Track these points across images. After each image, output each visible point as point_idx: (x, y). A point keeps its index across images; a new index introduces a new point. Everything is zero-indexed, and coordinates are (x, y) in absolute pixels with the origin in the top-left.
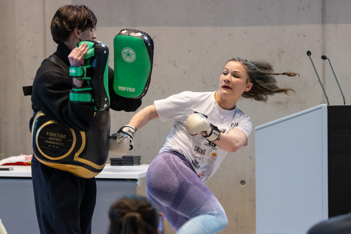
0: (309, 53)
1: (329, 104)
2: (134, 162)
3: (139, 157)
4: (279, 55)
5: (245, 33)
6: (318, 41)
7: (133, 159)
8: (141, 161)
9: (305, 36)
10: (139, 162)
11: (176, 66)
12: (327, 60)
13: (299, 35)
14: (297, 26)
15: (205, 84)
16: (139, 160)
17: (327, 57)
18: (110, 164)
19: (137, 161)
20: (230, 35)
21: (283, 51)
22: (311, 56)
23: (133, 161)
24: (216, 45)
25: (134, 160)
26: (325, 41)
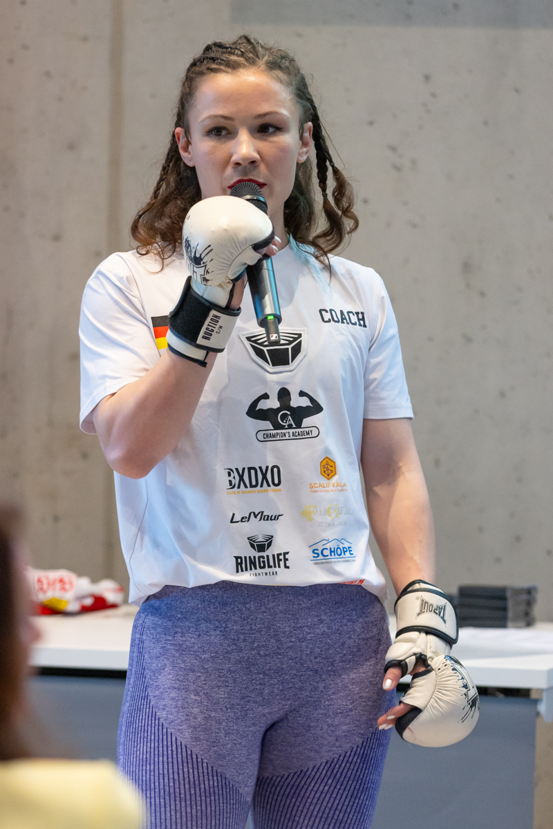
2: (510, 614)
3: (529, 591)
7: (504, 598)
8: (537, 610)
10: (527, 614)
16: (529, 604)
19: (522, 608)
23: (505, 609)
25: (510, 603)
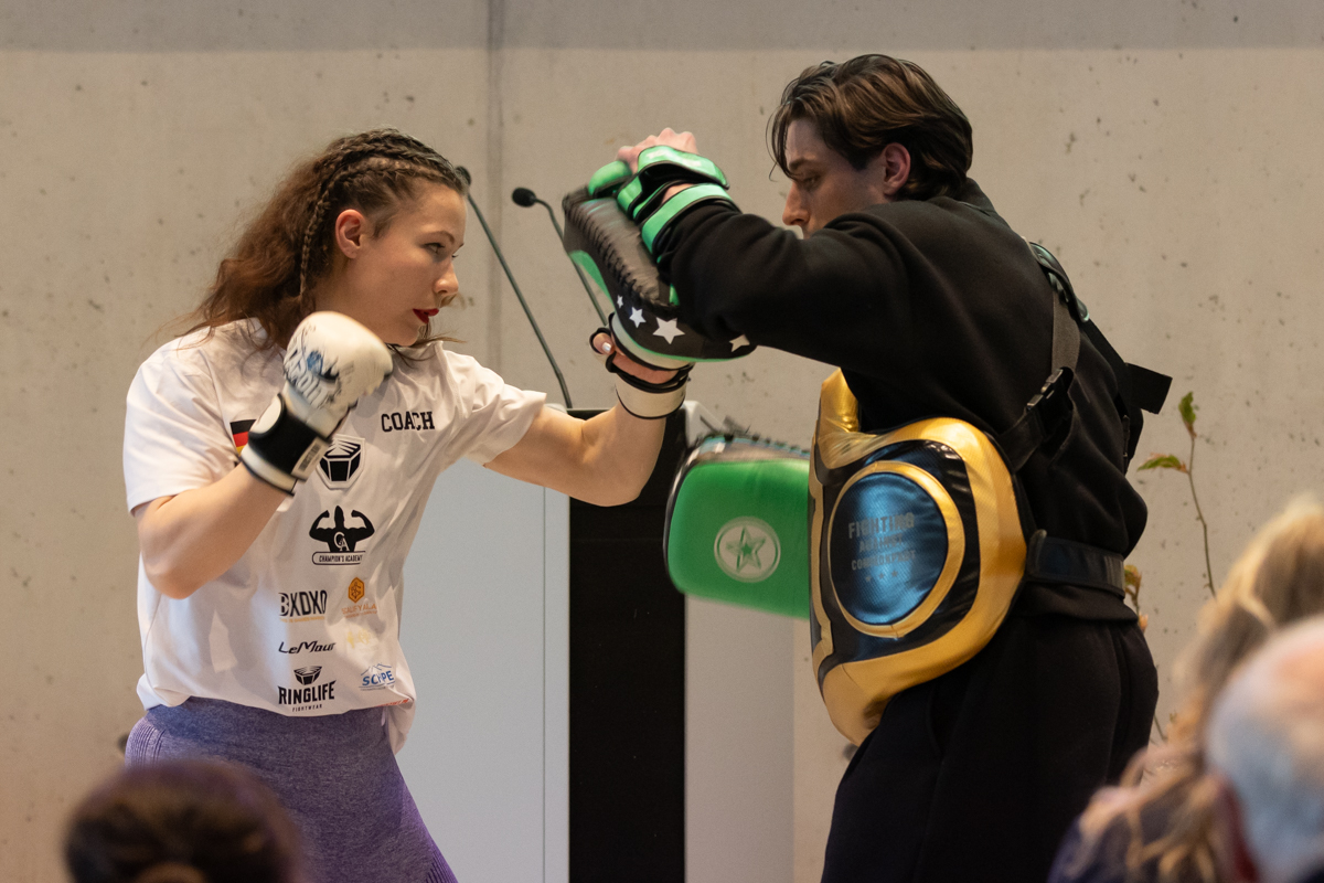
5: (144, 83)
6: (471, 122)
9: (411, 99)
13: (386, 94)
14: (379, 56)
20: (79, 88)
24: (15, 134)
26: (501, 124)
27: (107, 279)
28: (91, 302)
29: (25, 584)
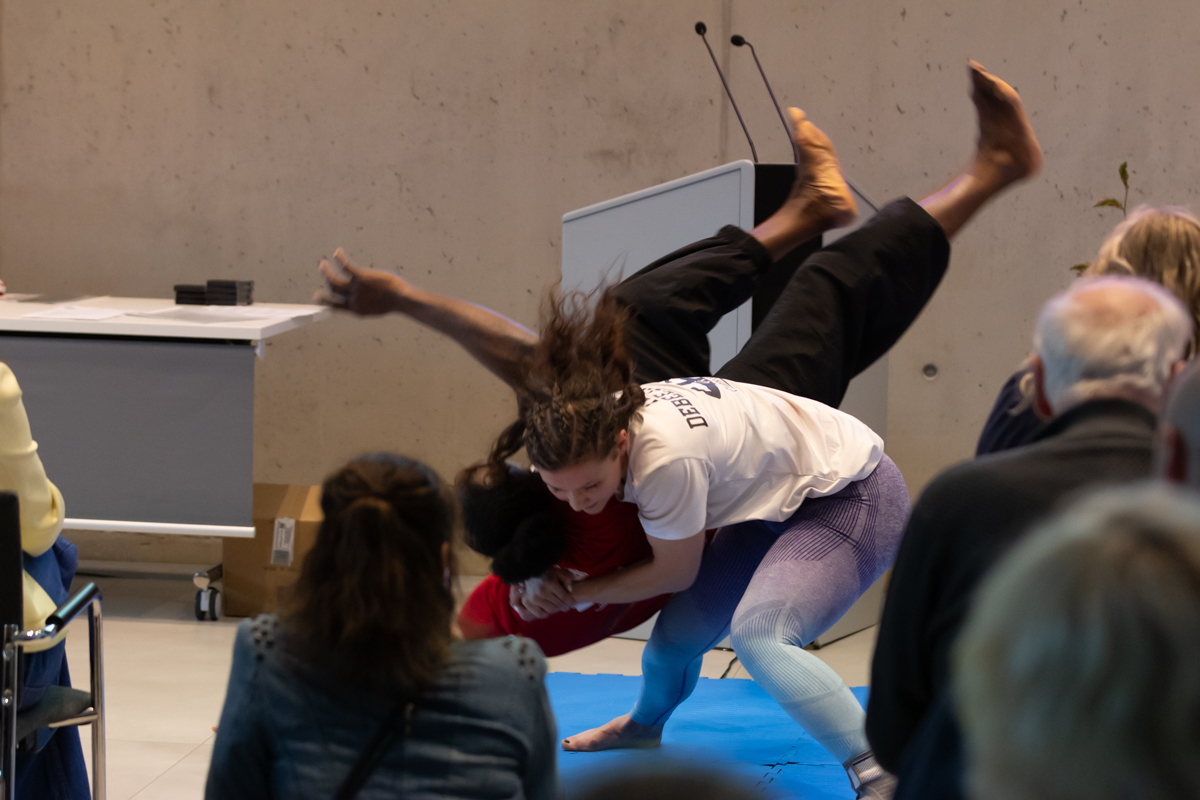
0: (701, 28)
1: (756, 160)
2: (238, 297)
3: (250, 284)
4: (610, 30)
7: (234, 288)
8: (255, 295)
10: (248, 297)
11: (343, 51)
12: (745, 47)
15: (418, 98)
16: (250, 291)
17: (746, 40)
18: (173, 301)
19: (245, 294)
21: (621, 22)
22: (706, 35)
23: (235, 294)
25: (238, 291)
27: (501, 85)
28: (491, 99)
29: (450, 261)
